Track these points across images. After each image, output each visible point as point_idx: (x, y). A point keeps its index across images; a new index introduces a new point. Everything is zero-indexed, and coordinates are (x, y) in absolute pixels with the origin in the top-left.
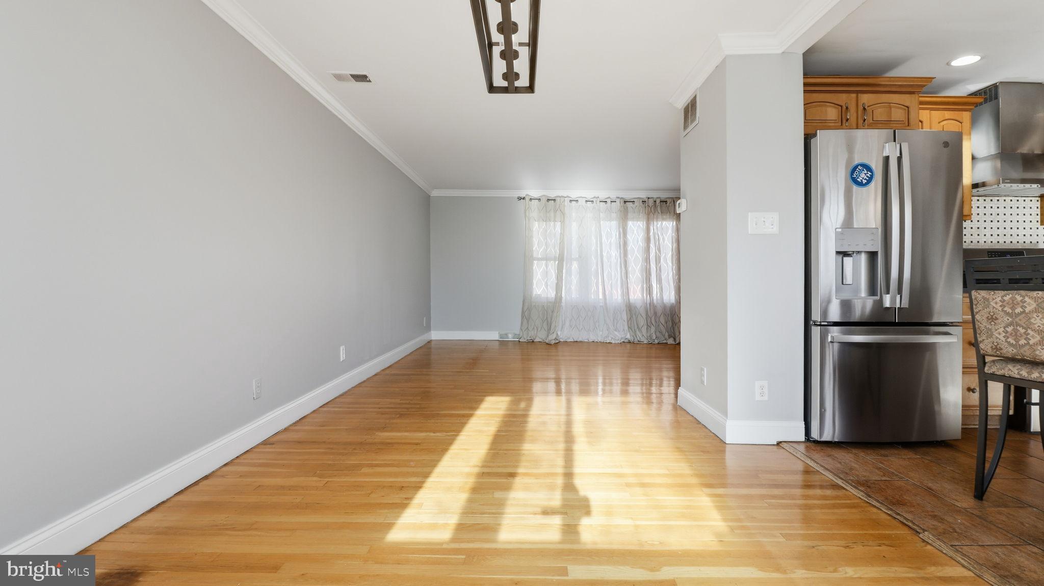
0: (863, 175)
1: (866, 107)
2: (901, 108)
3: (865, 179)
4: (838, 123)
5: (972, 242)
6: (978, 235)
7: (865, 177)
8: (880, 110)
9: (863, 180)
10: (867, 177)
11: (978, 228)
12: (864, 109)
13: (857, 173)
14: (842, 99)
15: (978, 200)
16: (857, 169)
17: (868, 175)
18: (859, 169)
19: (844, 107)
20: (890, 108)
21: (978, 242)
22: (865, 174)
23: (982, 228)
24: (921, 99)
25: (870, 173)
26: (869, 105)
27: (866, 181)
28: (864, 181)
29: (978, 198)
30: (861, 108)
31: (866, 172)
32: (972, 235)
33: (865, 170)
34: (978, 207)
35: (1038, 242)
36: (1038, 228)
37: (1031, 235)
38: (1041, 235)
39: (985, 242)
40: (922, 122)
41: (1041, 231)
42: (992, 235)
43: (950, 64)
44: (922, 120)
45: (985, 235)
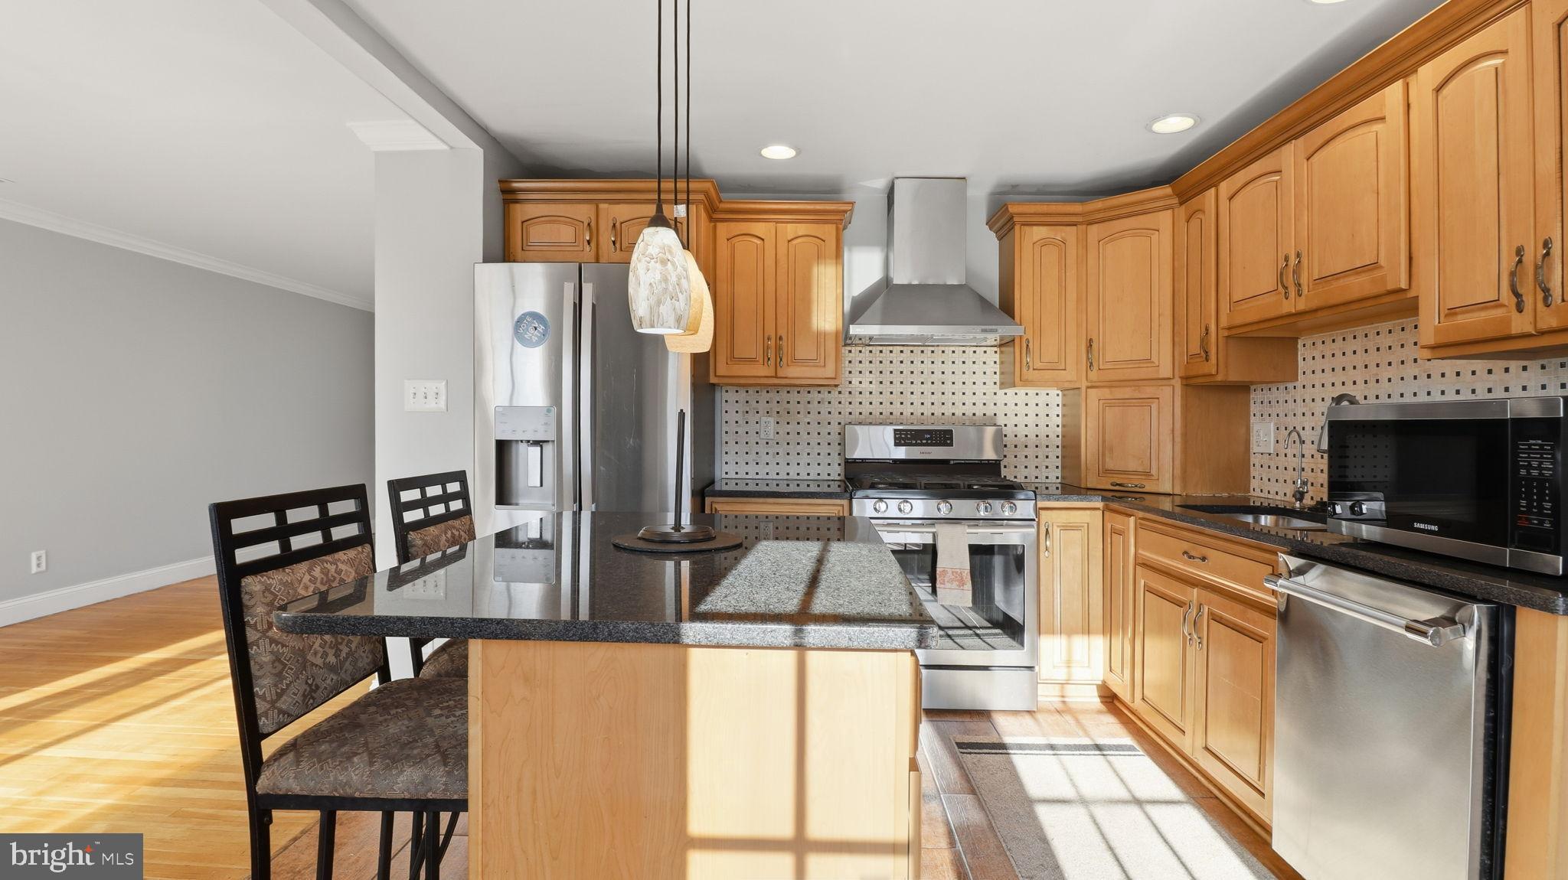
0: (532, 330)
4: (577, 247)
5: (891, 413)
6: (902, 403)
7: (536, 333)
9: (534, 337)
12: (614, 225)
13: (524, 326)
14: (583, 211)
15: (902, 352)
16: (525, 321)
17: (540, 329)
19: (586, 224)
21: (902, 414)
22: (536, 328)
23: (907, 394)
25: (542, 327)
26: (622, 220)
27: (537, 338)
28: (535, 339)
29: (902, 348)
31: (537, 325)
32: (891, 403)
33: (535, 322)
34: (902, 362)
35: (995, 415)
36: (995, 394)
37: (985, 404)
38: (1000, 404)
39: (912, 414)
40: (763, 240)
41: (1001, 398)
42: (922, 404)
43: (761, 155)
44: (763, 237)
45: (912, 404)
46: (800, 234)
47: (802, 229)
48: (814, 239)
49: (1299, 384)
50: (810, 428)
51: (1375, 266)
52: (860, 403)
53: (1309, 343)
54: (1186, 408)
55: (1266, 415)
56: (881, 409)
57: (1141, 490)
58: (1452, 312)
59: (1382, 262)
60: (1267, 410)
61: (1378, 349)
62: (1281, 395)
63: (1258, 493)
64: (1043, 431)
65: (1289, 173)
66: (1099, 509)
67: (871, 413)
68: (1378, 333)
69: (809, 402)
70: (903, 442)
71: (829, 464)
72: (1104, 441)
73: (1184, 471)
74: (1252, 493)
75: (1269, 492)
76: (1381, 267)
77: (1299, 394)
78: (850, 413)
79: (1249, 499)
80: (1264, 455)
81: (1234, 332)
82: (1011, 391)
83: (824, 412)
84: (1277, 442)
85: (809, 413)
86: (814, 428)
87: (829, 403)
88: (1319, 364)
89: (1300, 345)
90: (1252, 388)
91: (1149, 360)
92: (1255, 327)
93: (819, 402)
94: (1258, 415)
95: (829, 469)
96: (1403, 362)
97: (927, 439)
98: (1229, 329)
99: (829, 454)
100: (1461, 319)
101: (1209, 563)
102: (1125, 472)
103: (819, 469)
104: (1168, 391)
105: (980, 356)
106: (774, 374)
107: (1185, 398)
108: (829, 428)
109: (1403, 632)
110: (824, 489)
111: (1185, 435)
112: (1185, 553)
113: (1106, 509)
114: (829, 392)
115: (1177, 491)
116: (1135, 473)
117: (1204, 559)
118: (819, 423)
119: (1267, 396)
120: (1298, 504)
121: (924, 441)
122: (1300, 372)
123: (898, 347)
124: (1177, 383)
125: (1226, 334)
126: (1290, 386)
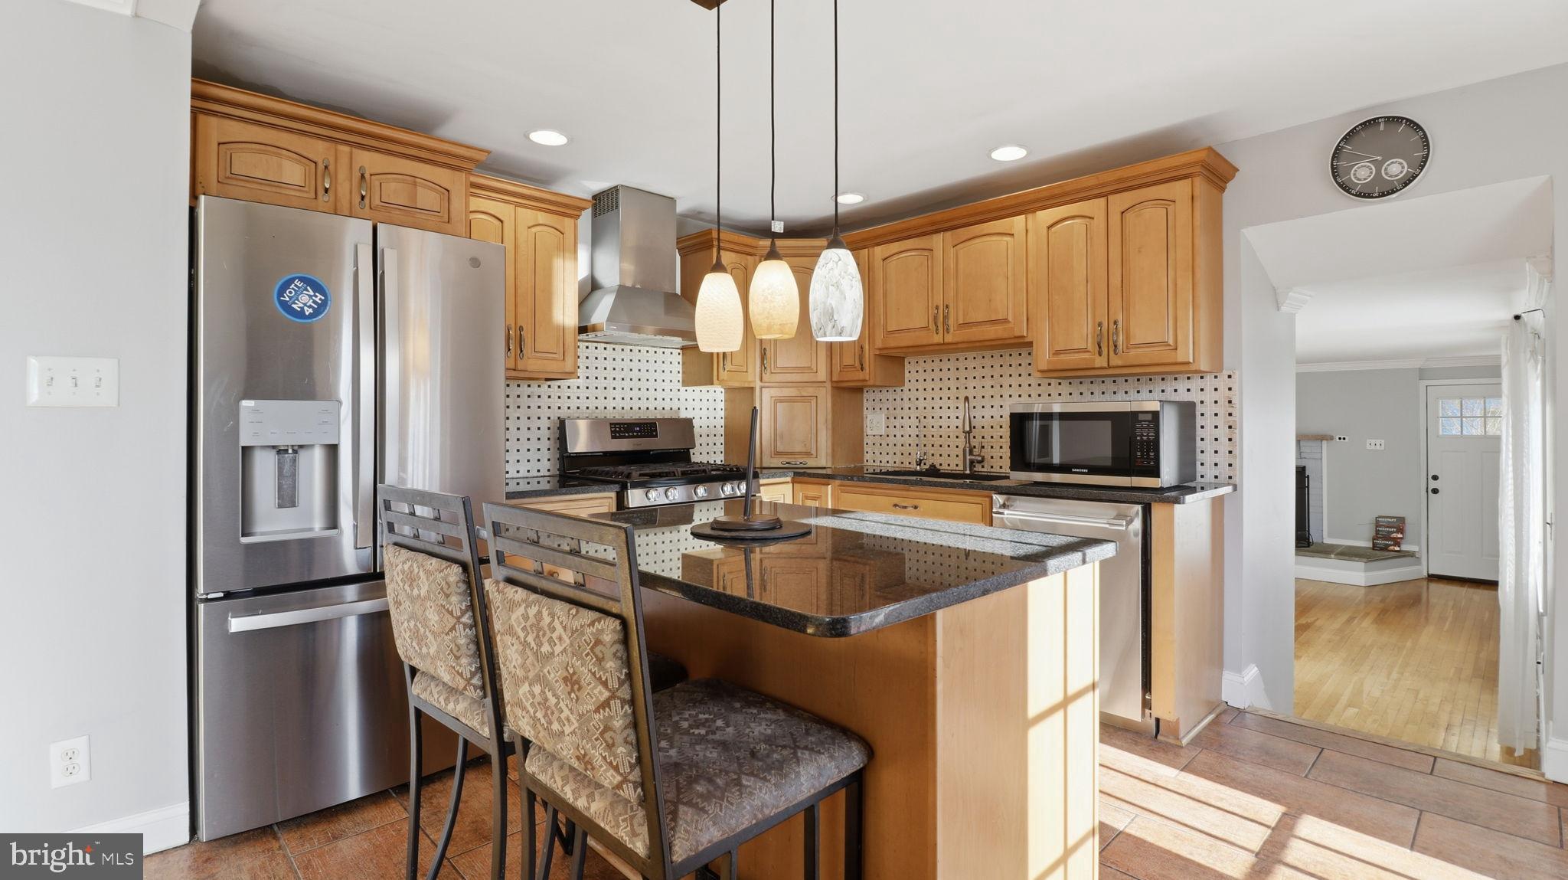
0: (304, 298)
1: (367, 176)
2: (432, 189)
3: (310, 307)
4: (306, 192)
5: (596, 408)
6: (606, 398)
7: (310, 303)
8: (393, 185)
9: (306, 308)
10: (314, 302)
11: (605, 388)
12: (363, 176)
13: (290, 293)
14: (318, 149)
15: (605, 348)
16: (293, 286)
17: (317, 300)
18: (296, 285)
19: (321, 167)
20: (415, 184)
21: (606, 407)
22: (310, 296)
23: (610, 389)
24: (473, 179)
25: (320, 296)
26: (373, 172)
27: (311, 311)
28: (308, 311)
29: (605, 345)
30: (357, 175)
31: (312, 293)
32: (596, 398)
33: (308, 288)
34: (606, 359)
35: (679, 409)
36: (679, 390)
37: (671, 399)
38: (683, 400)
39: (614, 408)
40: (502, 221)
41: (683, 395)
42: (623, 399)
43: (529, 138)
44: (502, 219)
45: (614, 399)
46: (541, 222)
47: (542, 217)
48: (555, 231)
49: (905, 389)
50: (520, 424)
51: (1006, 321)
52: (569, 398)
53: (913, 362)
54: (834, 405)
55: (877, 409)
56: (588, 403)
57: (805, 466)
58: (1057, 353)
59: (1010, 319)
60: (878, 406)
61: (966, 368)
62: (891, 396)
63: (871, 463)
64: (712, 422)
65: (938, 254)
66: (788, 482)
67: (578, 408)
68: (966, 359)
69: (518, 396)
70: (618, 435)
71: (539, 460)
72: (775, 429)
73: (833, 450)
74: (865, 463)
75: (881, 462)
76: (1009, 322)
77: (906, 395)
78: (559, 408)
79: (863, 468)
80: (876, 437)
81: (884, 352)
82: (690, 389)
83: (534, 406)
84: (888, 427)
85: (519, 407)
86: (523, 423)
87: (539, 397)
88: (921, 376)
89: (906, 363)
90: (865, 390)
91: (809, 368)
92: (899, 350)
93: (529, 396)
94: (870, 409)
95: (539, 466)
96: (983, 377)
97: (637, 431)
98: (880, 349)
99: (539, 450)
100: (1063, 357)
101: (920, 509)
102: (792, 453)
103: (529, 466)
104: (823, 390)
105: (668, 357)
106: (513, 367)
107: (833, 396)
108: (539, 423)
109: (1107, 526)
110: (534, 487)
111: (833, 423)
112: (895, 505)
113: (793, 482)
114: (539, 386)
115: (829, 465)
116: (800, 453)
117: (916, 507)
118: (529, 418)
119: (878, 396)
120: (918, 468)
121: (635, 434)
122: (906, 380)
123: (602, 344)
124: (829, 385)
125: (878, 353)
126: (898, 390)
